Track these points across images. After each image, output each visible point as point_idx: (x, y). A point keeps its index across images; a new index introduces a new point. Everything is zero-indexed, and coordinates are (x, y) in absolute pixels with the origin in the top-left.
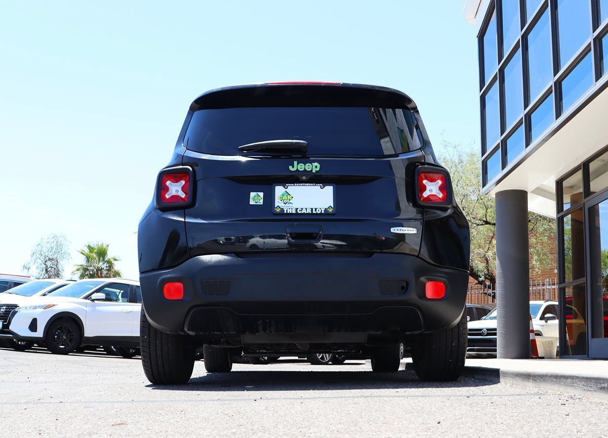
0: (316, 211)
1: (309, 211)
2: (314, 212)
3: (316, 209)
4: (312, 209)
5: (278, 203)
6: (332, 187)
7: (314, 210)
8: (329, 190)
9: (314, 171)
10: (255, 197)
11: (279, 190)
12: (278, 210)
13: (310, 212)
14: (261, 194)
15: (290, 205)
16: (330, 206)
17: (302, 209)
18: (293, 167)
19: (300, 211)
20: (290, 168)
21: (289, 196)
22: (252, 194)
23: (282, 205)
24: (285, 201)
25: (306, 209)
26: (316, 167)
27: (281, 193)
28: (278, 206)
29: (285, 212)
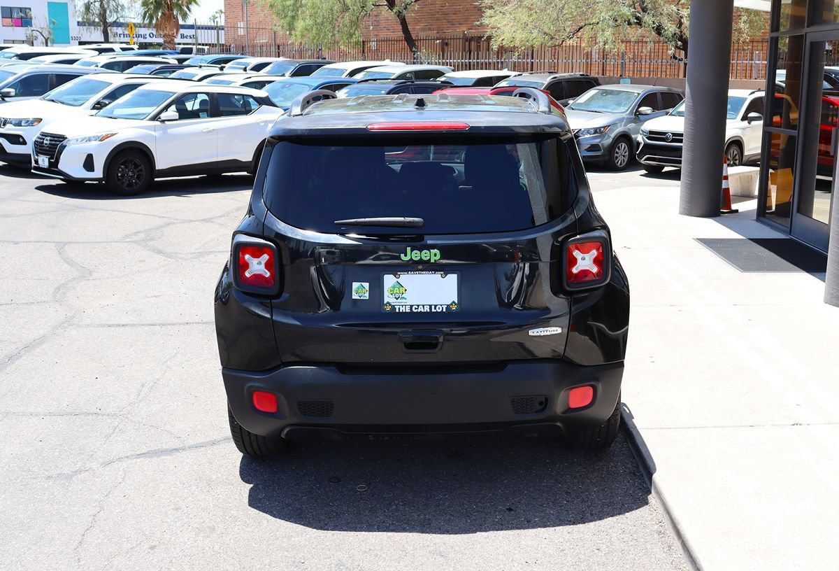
0: (435, 309)
1: (427, 309)
2: (433, 310)
3: (436, 306)
4: (430, 306)
5: (388, 298)
6: (456, 275)
7: (433, 307)
8: (453, 279)
9: (432, 261)
10: (358, 288)
11: (389, 280)
12: (388, 308)
13: (429, 311)
14: (366, 285)
15: (403, 300)
16: (454, 302)
17: (418, 306)
18: (406, 256)
19: (416, 309)
20: (402, 255)
21: (401, 289)
22: (355, 285)
23: (392, 300)
24: (397, 296)
25: (423, 306)
26: (435, 255)
27: (392, 284)
28: (388, 303)
29: (397, 311)
